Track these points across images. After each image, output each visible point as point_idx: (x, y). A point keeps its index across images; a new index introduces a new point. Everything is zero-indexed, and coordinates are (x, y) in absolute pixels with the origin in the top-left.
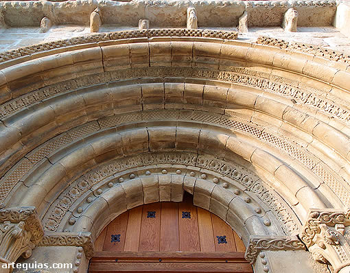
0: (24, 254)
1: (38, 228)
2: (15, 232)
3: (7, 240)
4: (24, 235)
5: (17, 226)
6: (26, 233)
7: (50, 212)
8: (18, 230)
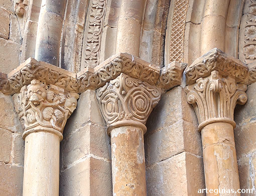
0: (238, 101)
1: (236, 67)
2: (213, 86)
3: (210, 98)
4: (225, 83)
5: (211, 78)
6: (225, 80)
7: (242, 37)
8: (214, 82)
